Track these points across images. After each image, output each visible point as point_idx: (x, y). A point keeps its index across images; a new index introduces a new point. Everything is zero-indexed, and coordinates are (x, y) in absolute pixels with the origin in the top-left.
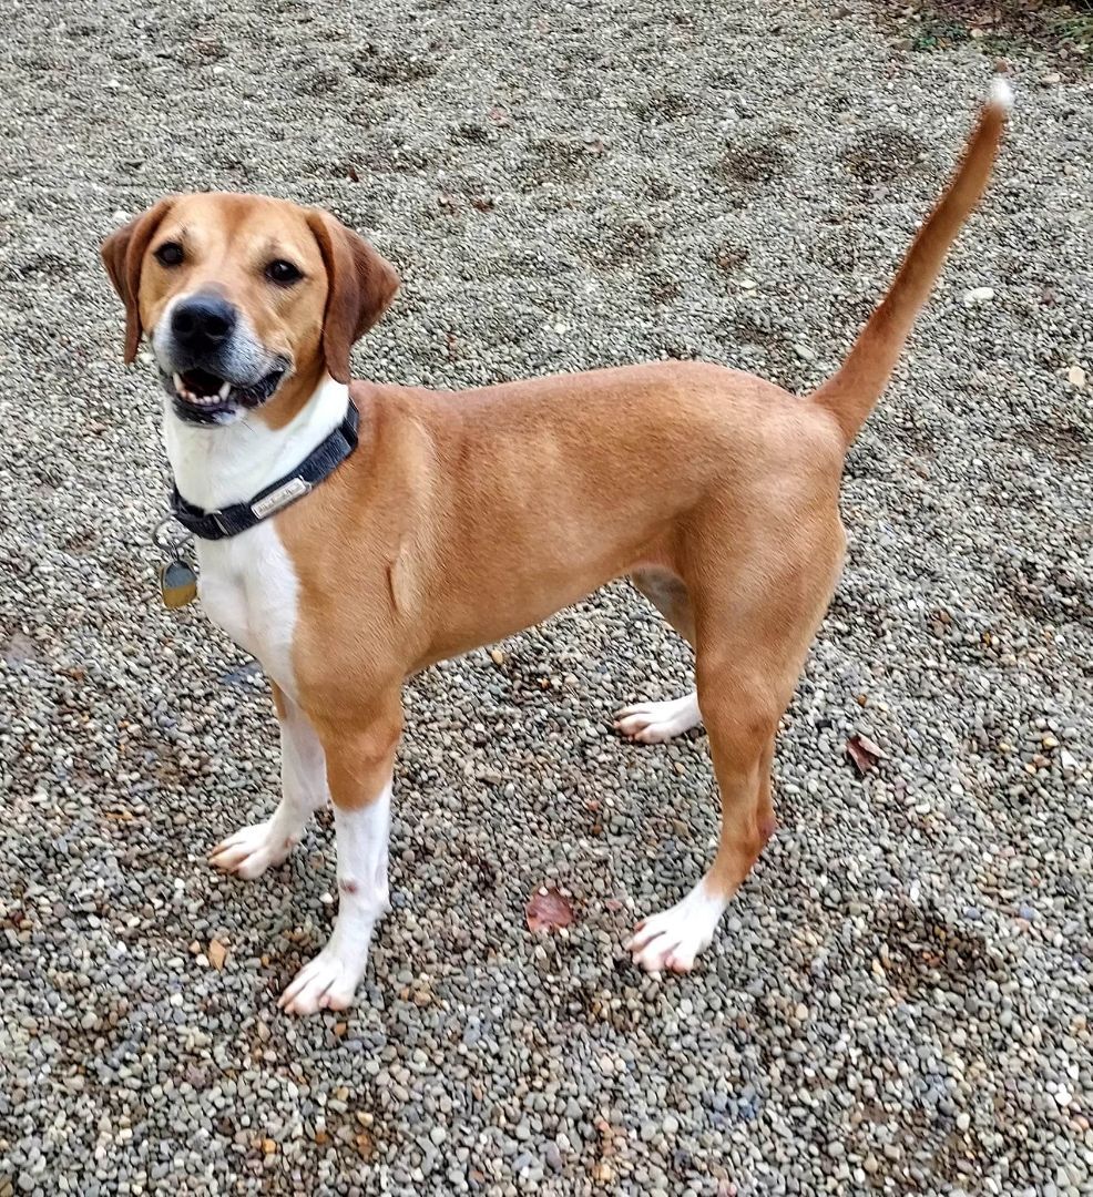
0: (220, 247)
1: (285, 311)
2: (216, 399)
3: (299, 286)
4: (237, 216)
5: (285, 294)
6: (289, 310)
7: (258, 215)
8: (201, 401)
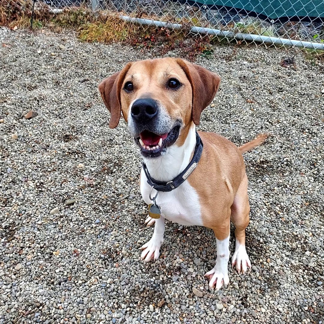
0: (147, 80)
1: (177, 101)
2: (157, 147)
3: (181, 89)
4: (151, 68)
5: (176, 94)
6: (179, 100)
7: (159, 65)
8: (152, 149)
